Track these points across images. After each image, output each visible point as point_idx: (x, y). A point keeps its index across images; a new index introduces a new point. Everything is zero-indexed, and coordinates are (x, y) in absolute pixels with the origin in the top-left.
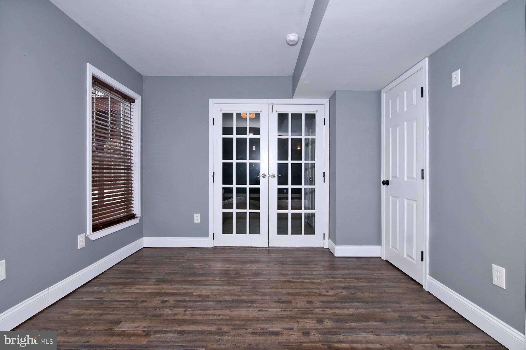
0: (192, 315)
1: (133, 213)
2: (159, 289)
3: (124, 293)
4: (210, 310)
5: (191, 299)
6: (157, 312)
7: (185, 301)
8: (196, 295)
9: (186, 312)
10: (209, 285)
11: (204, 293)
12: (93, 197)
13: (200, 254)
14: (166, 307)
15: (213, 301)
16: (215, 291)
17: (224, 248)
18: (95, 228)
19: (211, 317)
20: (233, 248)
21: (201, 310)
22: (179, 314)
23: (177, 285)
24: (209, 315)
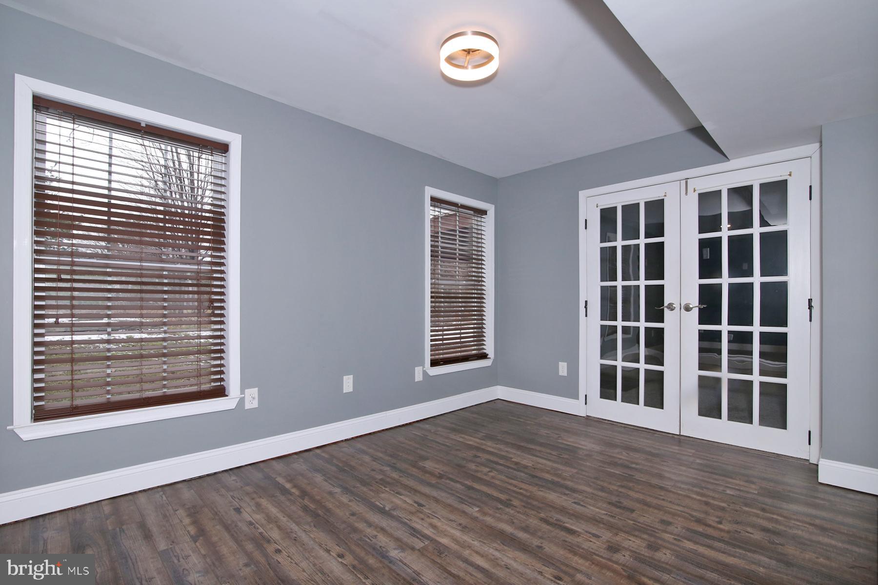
0: (493, 477)
1: (485, 353)
2: (482, 444)
3: (447, 438)
4: (515, 480)
5: (505, 464)
6: (463, 463)
7: (497, 463)
8: (513, 462)
9: (490, 473)
10: (537, 456)
11: (524, 462)
12: (432, 328)
13: (560, 420)
14: (474, 462)
15: (526, 474)
16: (540, 465)
17: (602, 421)
18: (434, 363)
19: (509, 487)
20: (615, 424)
21: (507, 477)
22: (481, 472)
23: (502, 446)
24: (511, 484)
